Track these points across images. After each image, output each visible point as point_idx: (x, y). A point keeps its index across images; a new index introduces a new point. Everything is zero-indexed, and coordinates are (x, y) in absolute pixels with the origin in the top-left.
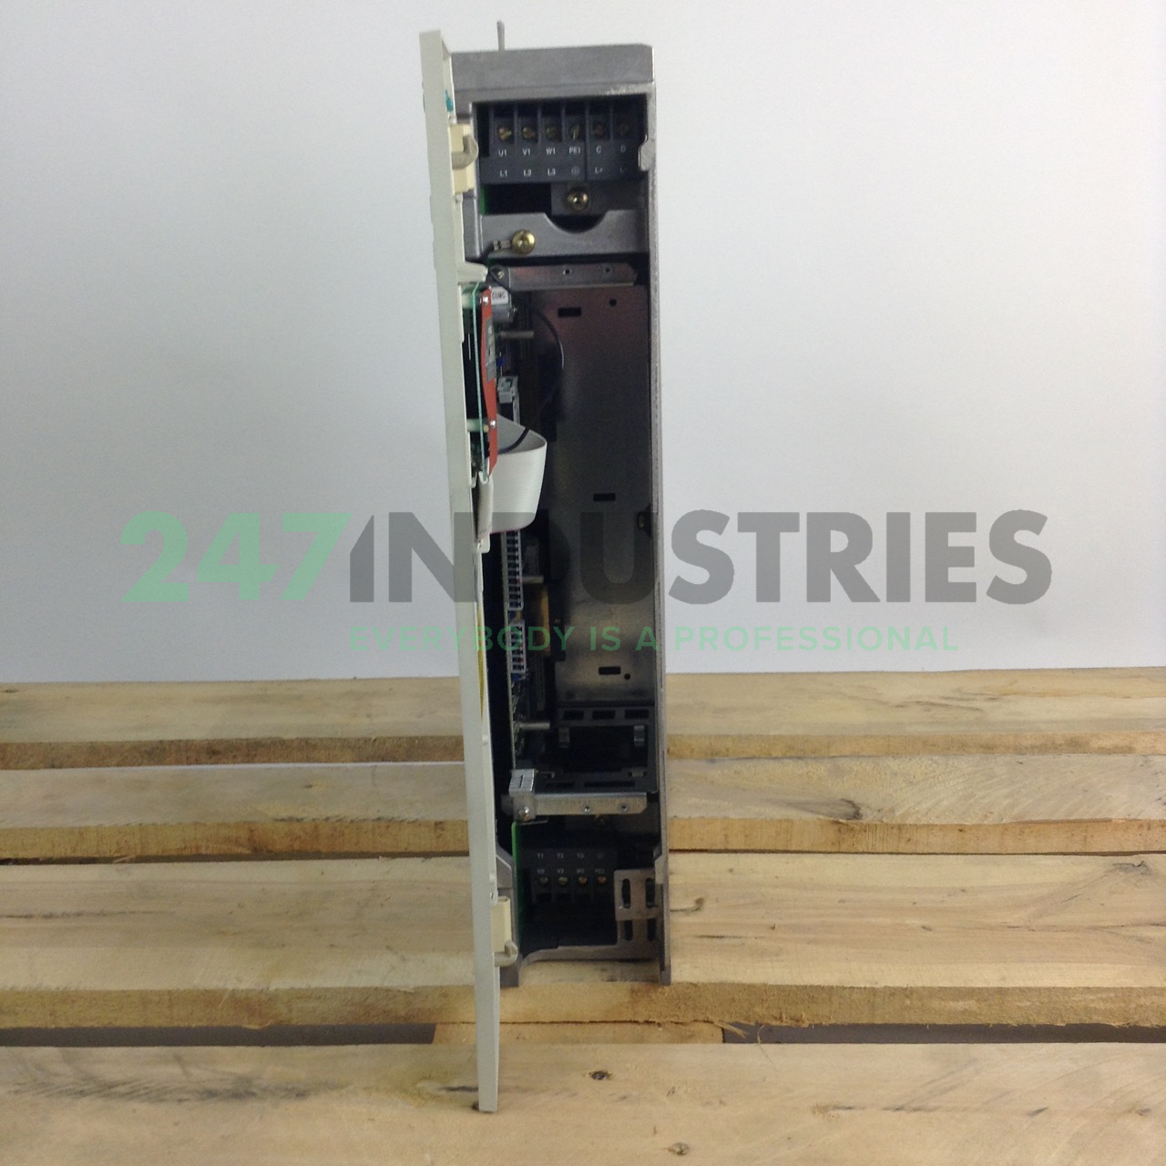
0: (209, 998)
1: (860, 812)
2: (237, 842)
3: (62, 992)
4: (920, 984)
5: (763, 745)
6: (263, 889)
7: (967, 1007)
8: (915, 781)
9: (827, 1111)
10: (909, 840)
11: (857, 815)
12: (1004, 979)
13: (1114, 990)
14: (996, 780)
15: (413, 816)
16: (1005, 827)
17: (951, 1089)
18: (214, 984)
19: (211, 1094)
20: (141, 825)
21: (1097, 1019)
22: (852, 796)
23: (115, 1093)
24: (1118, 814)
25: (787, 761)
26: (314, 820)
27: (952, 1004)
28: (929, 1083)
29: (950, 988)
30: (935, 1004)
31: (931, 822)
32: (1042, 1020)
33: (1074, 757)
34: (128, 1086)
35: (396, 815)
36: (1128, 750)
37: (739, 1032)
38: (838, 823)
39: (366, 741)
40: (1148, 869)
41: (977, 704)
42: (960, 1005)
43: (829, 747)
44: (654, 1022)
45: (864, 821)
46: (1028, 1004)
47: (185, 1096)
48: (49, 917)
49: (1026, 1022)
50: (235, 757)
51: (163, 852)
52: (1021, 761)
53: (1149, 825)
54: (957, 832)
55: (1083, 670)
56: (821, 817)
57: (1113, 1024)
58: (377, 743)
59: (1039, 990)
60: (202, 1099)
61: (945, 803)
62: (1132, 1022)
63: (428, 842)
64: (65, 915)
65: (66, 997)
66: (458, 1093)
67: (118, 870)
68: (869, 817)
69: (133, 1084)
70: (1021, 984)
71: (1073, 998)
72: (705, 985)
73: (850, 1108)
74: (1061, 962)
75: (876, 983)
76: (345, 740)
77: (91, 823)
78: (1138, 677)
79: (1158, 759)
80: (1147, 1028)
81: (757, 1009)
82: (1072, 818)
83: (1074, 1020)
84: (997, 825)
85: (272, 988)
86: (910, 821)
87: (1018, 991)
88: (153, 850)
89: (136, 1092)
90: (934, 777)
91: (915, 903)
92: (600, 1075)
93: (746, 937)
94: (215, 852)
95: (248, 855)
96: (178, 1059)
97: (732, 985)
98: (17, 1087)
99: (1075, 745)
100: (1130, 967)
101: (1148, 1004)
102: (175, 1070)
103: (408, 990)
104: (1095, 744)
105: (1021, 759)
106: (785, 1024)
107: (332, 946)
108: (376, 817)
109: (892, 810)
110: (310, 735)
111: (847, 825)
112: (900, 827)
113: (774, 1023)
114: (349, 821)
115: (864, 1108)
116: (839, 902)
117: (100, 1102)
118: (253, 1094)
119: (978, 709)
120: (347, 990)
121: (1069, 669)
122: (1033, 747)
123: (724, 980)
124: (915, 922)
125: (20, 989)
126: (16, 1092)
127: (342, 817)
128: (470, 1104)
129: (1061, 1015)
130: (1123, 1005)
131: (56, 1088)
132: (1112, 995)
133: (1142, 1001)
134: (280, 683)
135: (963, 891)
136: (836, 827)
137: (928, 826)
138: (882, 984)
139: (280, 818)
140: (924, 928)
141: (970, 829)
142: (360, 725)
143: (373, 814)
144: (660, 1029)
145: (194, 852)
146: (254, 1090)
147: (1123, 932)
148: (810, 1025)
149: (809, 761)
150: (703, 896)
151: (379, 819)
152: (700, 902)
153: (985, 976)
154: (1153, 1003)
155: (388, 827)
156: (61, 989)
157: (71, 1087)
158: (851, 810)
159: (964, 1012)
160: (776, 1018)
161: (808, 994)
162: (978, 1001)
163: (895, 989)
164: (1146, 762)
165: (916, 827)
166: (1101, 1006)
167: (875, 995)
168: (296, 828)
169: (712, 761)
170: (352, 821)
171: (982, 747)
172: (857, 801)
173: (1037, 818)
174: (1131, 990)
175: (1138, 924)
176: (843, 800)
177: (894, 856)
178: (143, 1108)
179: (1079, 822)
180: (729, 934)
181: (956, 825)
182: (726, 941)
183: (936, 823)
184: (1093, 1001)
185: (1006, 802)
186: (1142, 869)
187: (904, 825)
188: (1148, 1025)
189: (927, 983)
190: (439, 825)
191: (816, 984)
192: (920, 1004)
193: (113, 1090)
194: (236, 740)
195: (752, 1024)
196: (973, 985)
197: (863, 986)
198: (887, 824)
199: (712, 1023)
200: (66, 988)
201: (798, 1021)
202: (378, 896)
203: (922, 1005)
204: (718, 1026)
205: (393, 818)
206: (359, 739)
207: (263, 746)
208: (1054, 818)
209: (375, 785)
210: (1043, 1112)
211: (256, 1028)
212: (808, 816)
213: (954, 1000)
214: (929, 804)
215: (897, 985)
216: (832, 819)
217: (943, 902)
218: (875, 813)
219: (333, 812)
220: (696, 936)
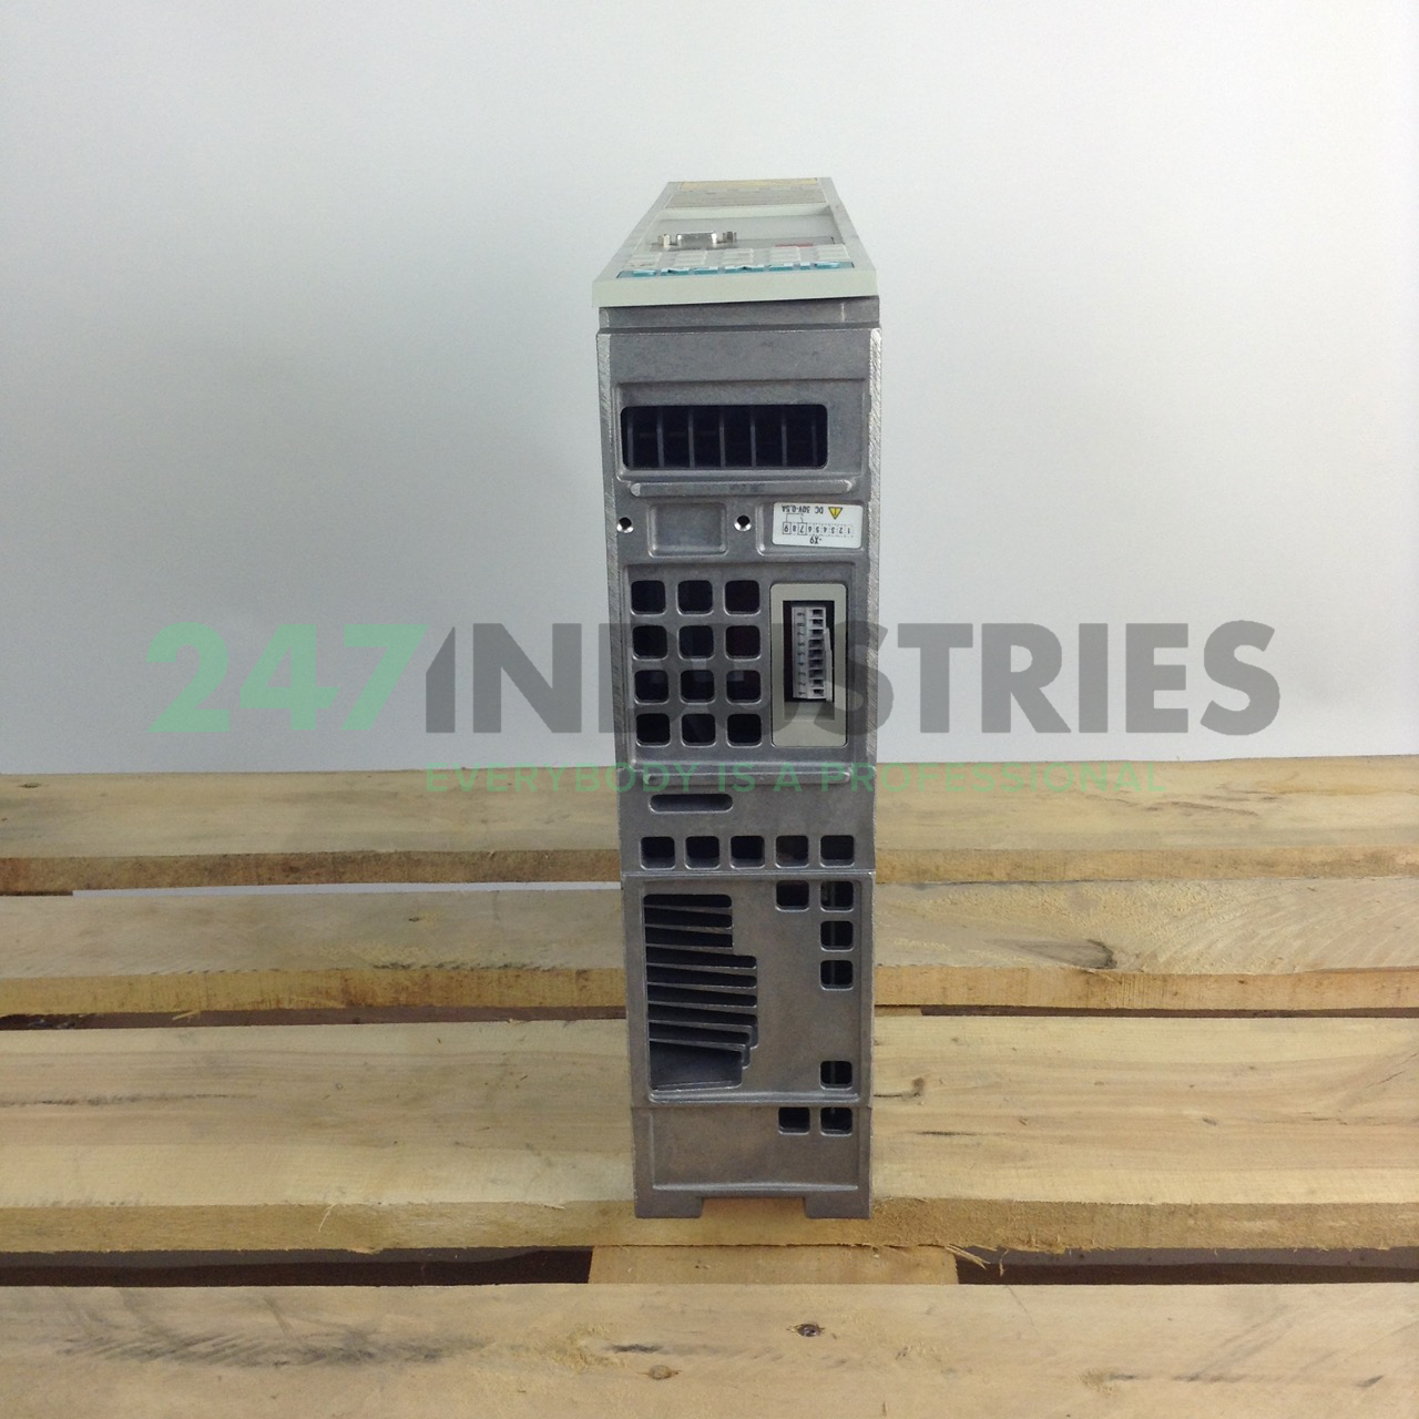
0: (306, 1216)
1: (1114, 957)
2: (329, 997)
3: (119, 1209)
4: (1207, 1200)
5: (982, 862)
6: (366, 1064)
7: (1266, 1228)
8: (1179, 914)
9: (1102, 1381)
10: (1176, 994)
11: (1109, 962)
12: (1312, 1192)
14: (1282, 913)
15: (547, 963)
16: (1299, 978)
17: (1257, 1349)
18: (309, 1197)
19: (316, 1355)
20: (206, 972)
22: (1101, 936)
23: (194, 1353)
25: (1015, 887)
26: (424, 967)
27: (1247, 1225)
28: (1229, 1341)
29: (1245, 1205)
30: (1227, 1225)
31: (1204, 972)
32: (1360, 1243)
33: (1379, 881)
34: (211, 1343)
35: (527, 960)
37: (978, 1260)
38: (1086, 972)
39: (483, 855)
41: (1249, 806)
42: (1258, 1226)
43: (1066, 867)
44: (868, 1246)
45: (1119, 970)
46: (1344, 1223)
47: (285, 1358)
48: (96, 1102)
49: (1341, 1246)
50: (318, 875)
51: (235, 1007)
52: (1312, 887)
54: (1236, 984)
56: (1065, 965)
58: (496, 858)
59: (1357, 1207)
60: (306, 1363)
61: (1220, 945)
63: (568, 996)
64: (117, 1100)
65: (124, 1215)
66: (630, 1354)
67: (180, 1036)
68: (1125, 964)
69: (215, 1341)
70: (1335, 1199)
71: (1400, 1217)
73: (1131, 1377)
74: (1383, 1168)
75: (1151, 1199)
76: (457, 854)
77: (144, 970)
81: (999, 1231)
82: (1384, 965)
83: (1399, 1241)
84: (1288, 975)
85: (385, 1203)
86: (1177, 970)
87: (1331, 1208)
88: (222, 1006)
89: (219, 1352)
90: (1204, 909)
91: (1192, 1086)
92: (809, 1330)
93: (981, 1135)
94: (301, 1008)
95: (346, 1015)
96: (271, 1304)
97: (968, 1201)
98: (69, 1345)
99: (1377, 863)
102: (269, 1320)
103: (557, 1206)
104: (1402, 860)
105: (1313, 884)
106: (1033, 1250)
107: (457, 1143)
108: (502, 964)
109: (1154, 956)
110: (411, 849)
111: (1096, 975)
112: (1165, 979)
113: (1021, 1248)
114: (468, 968)
115: (1148, 1377)
116: (1096, 1084)
117: (178, 1366)
118: (370, 1355)
119: (1252, 813)
120: (479, 1206)
121: (1363, 757)
122: (1325, 867)
123: (957, 1194)
124: (1193, 1112)
125: (65, 1205)
126: (68, 1352)
127: (458, 963)
128: (647, 1370)
129: (1385, 1238)
131: (119, 1346)
134: (370, 774)
135: (1252, 1068)
136: (1083, 978)
137: (1200, 976)
138: (1158, 1201)
139: (380, 963)
140: (1206, 1120)
141: (1254, 980)
142: (473, 835)
143: (497, 959)
144: (877, 1256)
145: (274, 1007)
146: (371, 1350)
148: (1067, 1251)
149: (1043, 886)
150: (922, 1076)
151: (506, 966)
152: (919, 1083)
153: (1290, 1188)
155: (518, 976)
156: (117, 1204)
157: (137, 1344)
158: (1102, 956)
159: (1263, 1234)
160: (1026, 1243)
161: (1064, 1213)
162: (1280, 1220)
163: (1175, 1206)
165: (1185, 978)
167: (1149, 1213)
168: (401, 976)
169: (921, 886)
170: (472, 969)
171: (1259, 866)
172: (1109, 942)
173: (1338, 966)
176: (1090, 941)
178: (231, 1374)
179: (1391, 971)
180: (959, 1129)
181: (1236, 975)
182: (955, 1140)
183: (1211, 973)
185: (1297, 944)
187: (1170, 975)
189: (1217, 1200)
190: (581, 973)
191: (1075, 1201)
192: (1207, 1225)
193: (191, 1349)
194: (320, 854)
195: (993, 1249)
196: (1275, 1201)
197: (1133, 1202)
198: (1148, 974)
199: (943, 1247)
200: (123, 1202)
201: (1051, 1245)
202: (511, 1074)
203: (1210, 1226)
204: (949, 1252)
205: (524, 966)
206: (474, 854)
207: (353, 861)
208: (1360, 965)
209: (498, 918)
210: (1378, 1383)
211: (366, 1251)
212: (1047, 964)
213: (1249, 1220)
214: (1200, 947)
215: (1178, 1202)
216: (1078, 967)
217: (1228, 1084)
218: (1132, 960)
219: (448, 956)
220: (918, 1133)
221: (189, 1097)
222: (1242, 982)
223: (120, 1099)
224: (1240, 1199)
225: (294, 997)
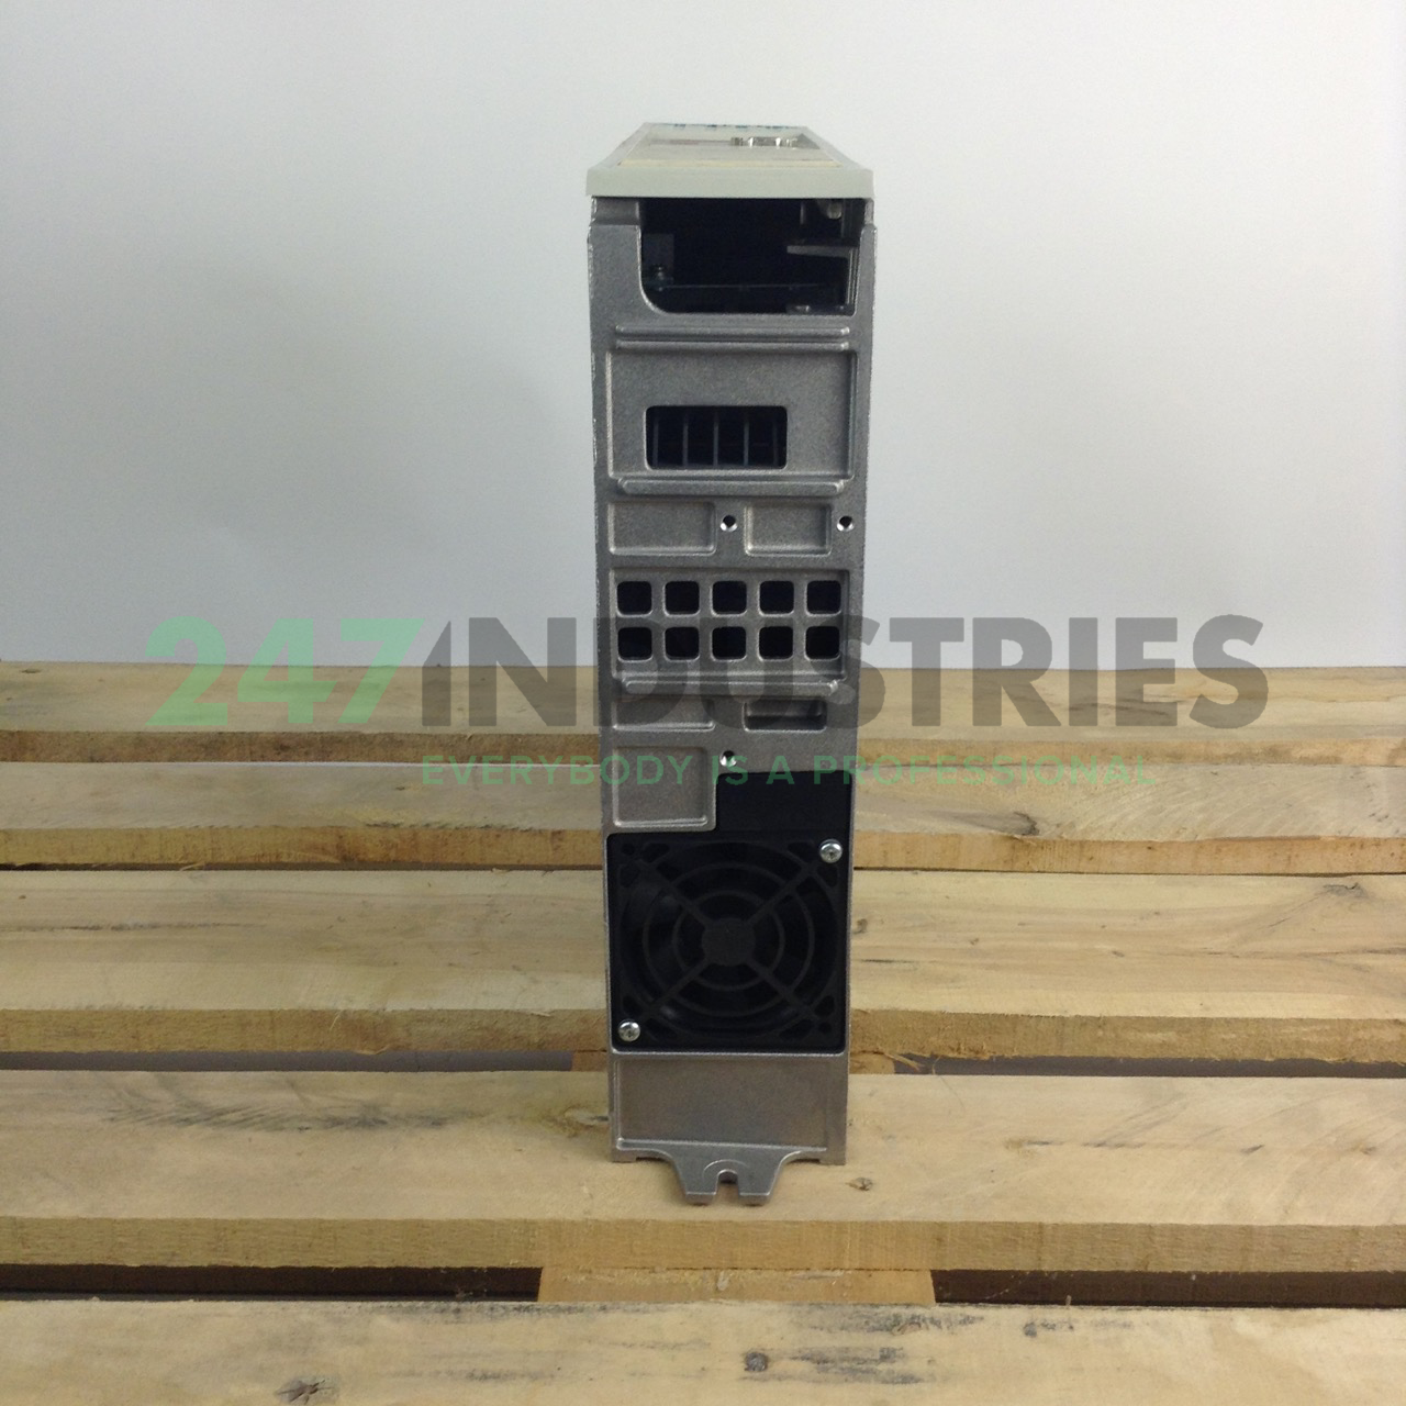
0: (318, 1019)
1: (1036, 826)
2: (324, 851)
3: (147, 1012)
4: (1114, 1013)
5: (918, 752)
7: (1165, 1039)
8: (1096, 792)
9: (1021, 1146)
10: (1091, 858)
11: (1033, 830)
12: (1207, 1008)
13: (1330, 1021)
14: (1188, 792)
15: (526, 825)
16: (1201, 845)
18: (321, 1004)
19: (335, 1122)
20: (211, 827)
21: (1309, 1053)
22: (1026, 809)
23: (226, 1121)
24: (1328, 830)
26: (412, 826)
27: (1149, 1036)
29: (1148, 1018)
30: (1131, 1036)
31: (1116, 839)
32: (1248, 1055)
33: (1275, 767)
34: (239, 1113)
35: (506, 822)
36: (1336, 760)
37: (913, 1064)
38: (1012, 838)
39: (463, 739)
40: (1362, 891)
42: (1159, 1037)
43: (995, 754)
45: (1040, 837)
46: (1234, 1036)
47: (306, 1125)
48: (119, 928)
49: (1231, 1057)
50: (306, 753)
51: (237, 859)
52: (1215, 771)
53: (1362, 844)
54: (1145, 850)
55: (1282, 669)
56: (993, 831)
57: (1327, 1060)
58: (472, 741)
59: (1246, 1021)
60: (326, 1128)
61: (1131, 818)
62: (1348, 1057)
63: (544, 854)
64: (139, 927)
65: (152, 1018)
67: (191, 877)
68: (1046, 832)
69: (244, 1112)
70: (1227, 1015)
71: (1283, 1031)
72: (875, 1012)
73: (1046, 1143)
74: (1270, 991)
75: (1066, 1012)
76: (438, 737)
77: (153, 824)
78: (1345, 677)
79: (1369, 771)
80: (1365, 1064)
81: (933, 1039)
82: (1276, 835)
83: (1283, 1054)
84: (1192, 842)
85: (389, 1010)
86: (1093, 837)
87: (1222, 1022)
88: (227, 858)
89: (247, 1120)
90: (1118, 788)
91: (1103, 927)
93: (918, 962)
94: (298, 861)
95: (338, 864)
96: (292, 1085)
97: (906, 1012)
98: (112, 1115)
99: (1275, 754)
100: (1346, 997)
101: (1366, 1037)
102: (292, 1097)
103: (542, 1014)
104: (1297, 753)
105: (1214, 769)
106: (961, 1056)
107: (451, 965)
108: (483, 825)
109: (1072, 825)
110: (394, 730)
111: (1021, 841)
112: (1082, 844)
113: (951, 1055)
114: (453, 828)
115: (1061, 1144)
116: (1019, 924)
117: (209, 1131)
118: (383, 1123)
120: (473, 1013)
122: (1226, 756)
124: (1104, 946)
125: (97, 1008)
126: (112, 1119)
127: (444, 823)
129: (1270, 1050)
130: (1339, 1039)
131: (157, 1115)
132: (1327, 1027)
133: (1361, 1034)
135: (1157, 913)
136: (1009, 843)
137: (1113, 843)
138: (1072, 1013)
139: (372, 823)
141: (1161, 846)
143: (479, 820)
145: (274, 860)
147: (1338, 959)
148: (991, 1058)
150: (866, 917)
151: (487, 827)
152: (861, 924)
153: (1188, 1005)
154: (1373, 1037)
155: (498, 836)
156: (145, 1008)
157: (174, 1114)
158: (1026, 825)
159: (1163, 1044)
160: (952, 1049)
161: (990, 1024)
162: (1178, 1032)
163: (1087, 1018)
164: (1357, 773)
165: (1100, 843)
166: (1315, 1039)
167: (1063, 1025)
168: (392, 834)
170: (457, 829)
171: (1168, 756)
172: (1033, 814)
173: (1235, 835)
174: (1348, 1021)
175: (1355, 952)
176: (1016, 813)
177: (1078, 876)
178: (260, 1137)
179: (1283, 839)
180: (898, 958)
181: (1145, 842)
182: (895, 966)
183: (1122, 839)
184: (1305, 1034)
185: (1200, 817)
186: (1356, 891)
187: (1087, 841)
188: (1366, 1061)
189: (1123, 1013)
190: (557, 834)
192: (1113, 1035)
193: (223, 1118)
194: (309, 733)
195: (927, 1055)
196: (1173, 1015)
197: (1051, 1014)
198: (1067, 840)
199: (882, 1054)
200: (151, 1007)
201: (977, 1052)
202: (497, 912)
203: (1117, 1036)
204: (889, 1058)
205: (503, 826)
206: (453, 736)
207: (340, 741)
208: (1256, 834)
209: (477, 789)
210: (1259, 1151)
211: (371, 1053)
212: (978, 831)
213: (1151, 1031)
214: (1114, 818)
215: (1089, 1014)
216: (1006, 834)
217: (1135, 925)
218: (1054, 828)
219: (435, 818)
220: (863, 961)
221: (205, 925)
222: (1150, 848)
223: (141, 926)
224: (1143, 1013)
225: (293, 852)
